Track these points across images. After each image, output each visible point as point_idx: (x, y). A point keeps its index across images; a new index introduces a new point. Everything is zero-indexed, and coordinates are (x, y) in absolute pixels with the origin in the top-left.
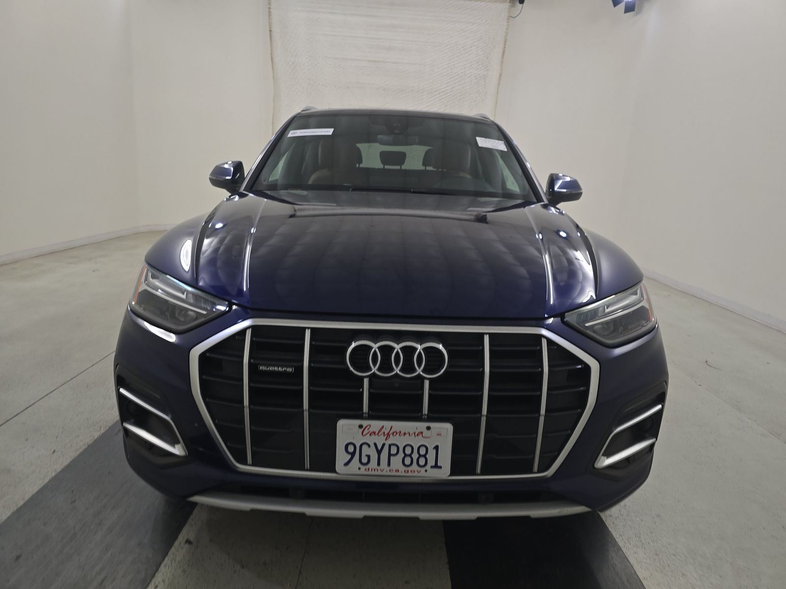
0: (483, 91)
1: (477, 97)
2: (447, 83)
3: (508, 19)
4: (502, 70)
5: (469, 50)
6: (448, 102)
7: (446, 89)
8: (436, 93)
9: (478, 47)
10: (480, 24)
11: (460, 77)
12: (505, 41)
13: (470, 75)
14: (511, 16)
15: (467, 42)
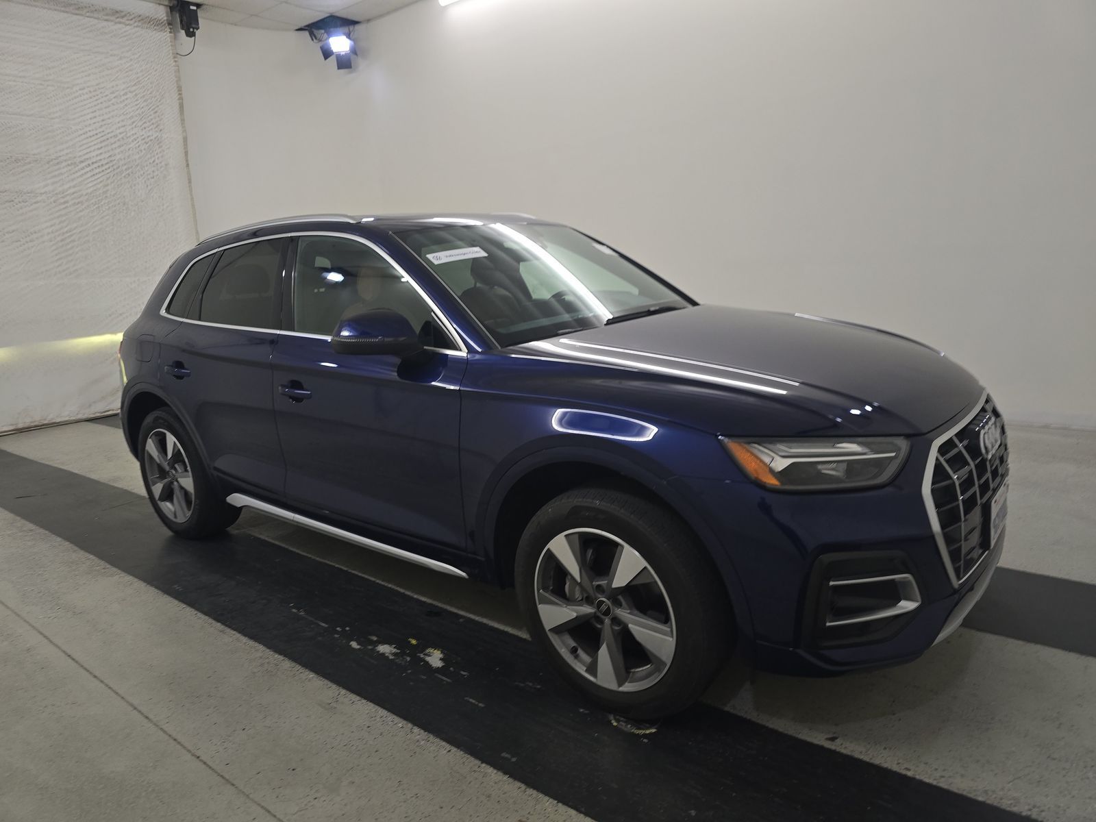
0: (161, 163)
1: (153, 172)
2: (99, 149)
3: (174, 57)
4: (185, 131)
5: (123, 98)
6: (108, 179)
7: (99, 158)
8: (83, 165)
9: (136, 95)
10: (131, 60)
11: (119, 140)
12: (179, 89)
13: (135, 137)
14: (177, 54)
15: (117, 85)
